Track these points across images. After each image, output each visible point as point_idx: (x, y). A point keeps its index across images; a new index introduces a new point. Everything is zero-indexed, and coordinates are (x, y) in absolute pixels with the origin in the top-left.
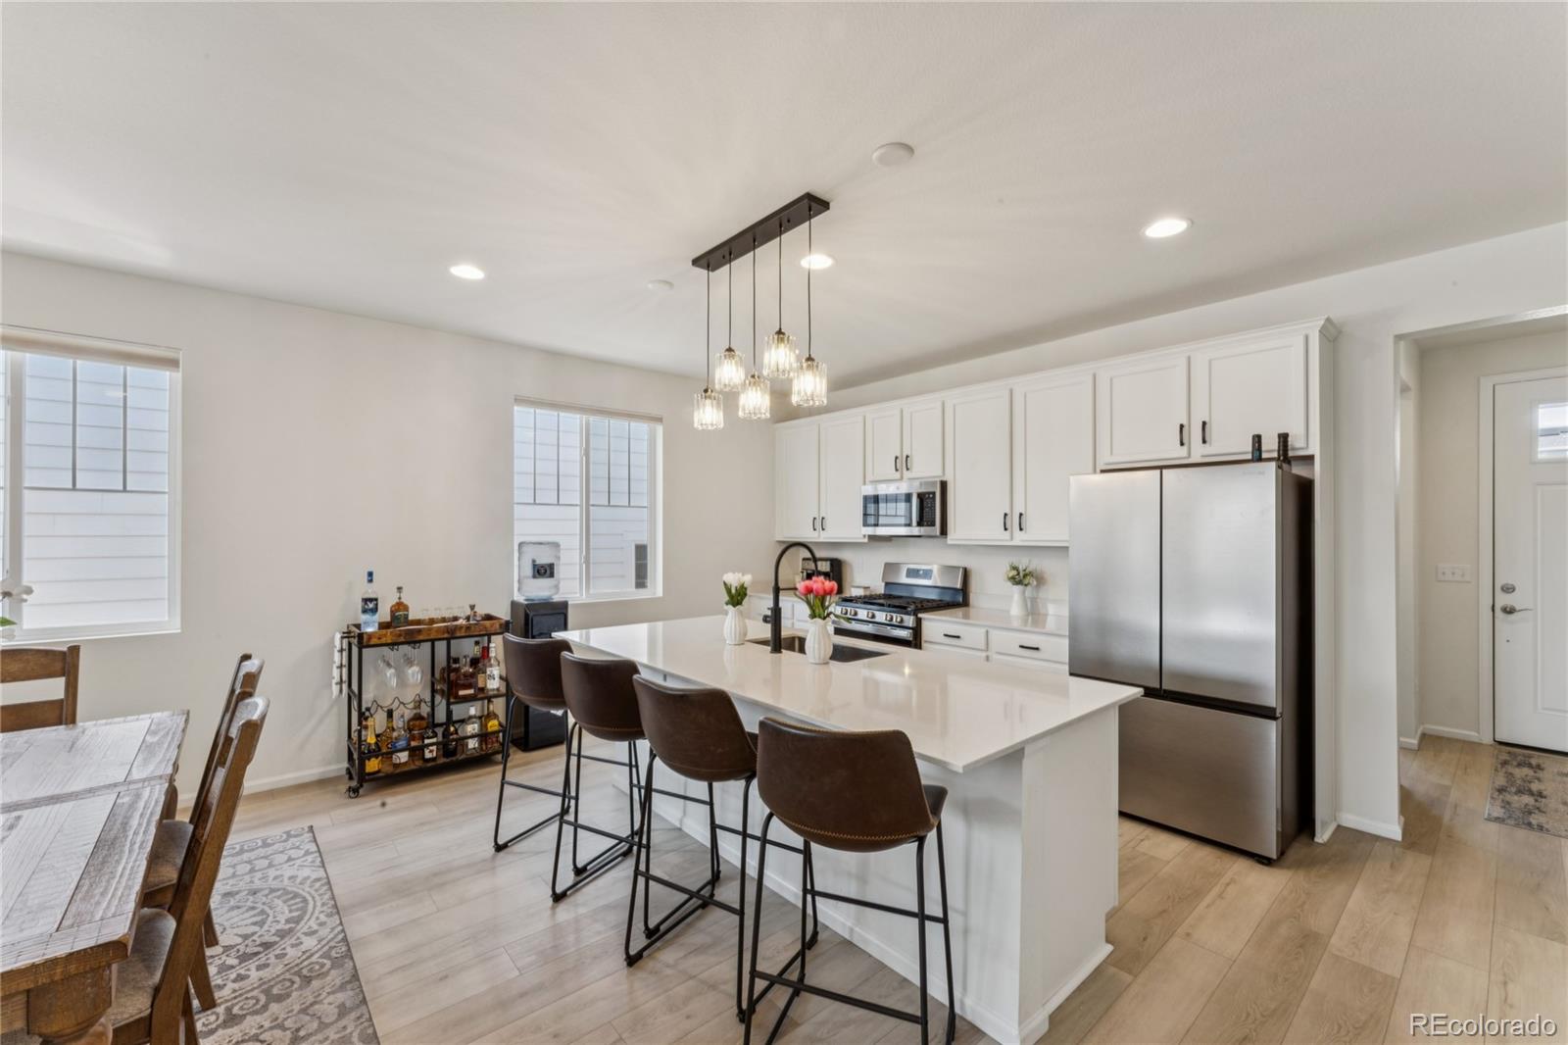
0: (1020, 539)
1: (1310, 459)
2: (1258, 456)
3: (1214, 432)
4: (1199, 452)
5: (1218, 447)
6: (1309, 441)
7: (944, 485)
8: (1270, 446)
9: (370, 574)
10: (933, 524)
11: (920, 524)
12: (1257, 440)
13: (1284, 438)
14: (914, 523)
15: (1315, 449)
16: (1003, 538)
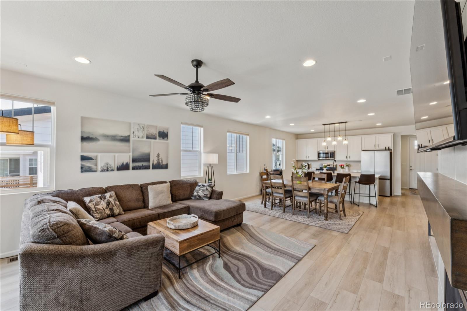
0: (349, 159)
1: (392, 150)
2: (386, 150)
3: (379, 146)
4: (377, 148)
5: (380, 148)
6: (391, 148)
7: (335, 151)
8: (387, 148)
9: (265, 165)
10: (333, 157)
11: (331, 157)
12: (386, 147)
13: (389, 147)
14: (330, 157)
15: (392, 149)
16: (346, 159)
